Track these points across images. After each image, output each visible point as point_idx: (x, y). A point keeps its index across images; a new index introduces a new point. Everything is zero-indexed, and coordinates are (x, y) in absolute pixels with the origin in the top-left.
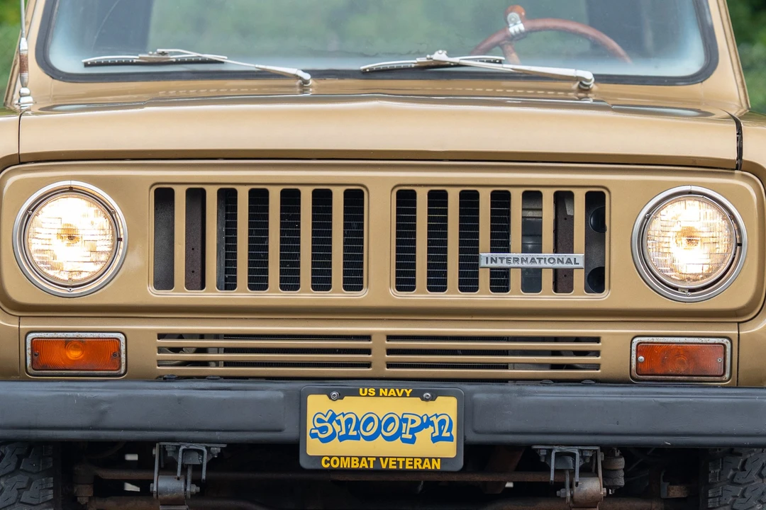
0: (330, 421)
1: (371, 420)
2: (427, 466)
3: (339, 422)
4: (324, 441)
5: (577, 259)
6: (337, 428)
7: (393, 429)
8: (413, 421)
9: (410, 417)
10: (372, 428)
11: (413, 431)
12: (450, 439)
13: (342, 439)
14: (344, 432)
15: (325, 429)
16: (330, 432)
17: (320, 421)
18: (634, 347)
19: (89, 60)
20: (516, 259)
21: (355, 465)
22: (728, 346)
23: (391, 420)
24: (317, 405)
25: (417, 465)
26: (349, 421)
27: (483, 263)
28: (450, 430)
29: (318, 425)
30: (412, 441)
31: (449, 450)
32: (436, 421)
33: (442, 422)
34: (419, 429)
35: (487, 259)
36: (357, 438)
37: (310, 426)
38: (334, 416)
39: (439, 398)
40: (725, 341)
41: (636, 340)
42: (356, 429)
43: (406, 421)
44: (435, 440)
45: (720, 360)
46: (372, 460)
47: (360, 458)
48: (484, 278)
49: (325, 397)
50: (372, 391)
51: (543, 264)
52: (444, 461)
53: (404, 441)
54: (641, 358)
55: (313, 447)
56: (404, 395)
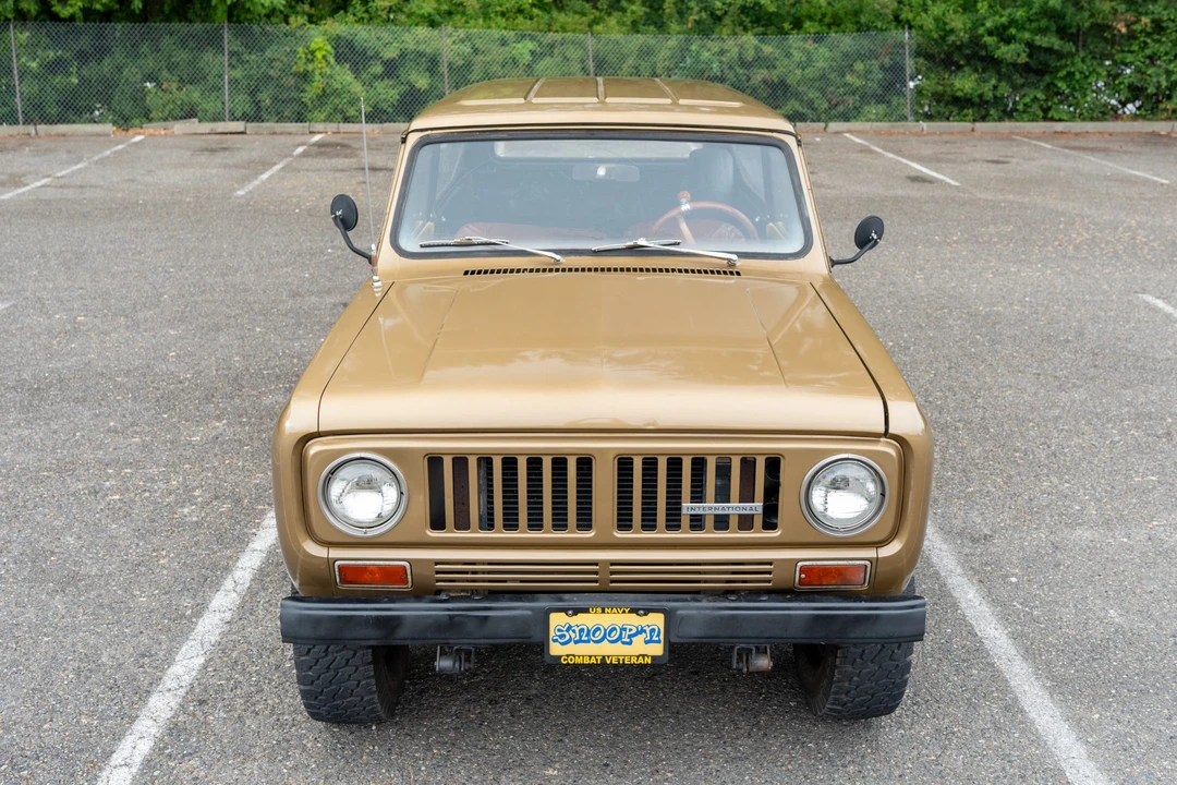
0: (567, 631)
1: (598, 629)
2: (641, 661)
3: (574, 631)
4: (562, 644)
5: (756, 507)
6: (573, 635)
7: (615, 635)
8: (630, 630)
9: (628, 627)
10: (599, 635)
11: (630, 637)
12: (659, 642)
13: (576, 642)
14: (578, 638)
15: (564, 636)
16: (568, 637)
17: (559, 630)
18: (798, 569)
19: (423, 243)
20: (710, 507)
21: (587, 661)
22: (869, 566)
23: (614, 629)
24: (557, 620)
25: (634, 660)
26: (582, 630)
27: (684, 511)
28: (658, 635)
29: (558, 634)
30: (630, 643)
31: (657, 650)
32: (648, 630)
33: (653, 630)
34: (635, 635)
35: (688, 508)
36: (588, 641)
37: (552, 634)
38: (570, 627)
39: (650, 614)
40: (868, 562)
41: (800, 564)
42: (587, 636)
43: (625, 629)
44: (646, 642)
45: (862, 575)
46: (599, 658)
47: (590, 657)
48: (685, 522)
49: (564, 614)
50: (599, 610)
51: (730, 512)
52: (654, 658)
53: (624, 643)
54: (803, 576)
55: (555, 649)
56: (624, 612)
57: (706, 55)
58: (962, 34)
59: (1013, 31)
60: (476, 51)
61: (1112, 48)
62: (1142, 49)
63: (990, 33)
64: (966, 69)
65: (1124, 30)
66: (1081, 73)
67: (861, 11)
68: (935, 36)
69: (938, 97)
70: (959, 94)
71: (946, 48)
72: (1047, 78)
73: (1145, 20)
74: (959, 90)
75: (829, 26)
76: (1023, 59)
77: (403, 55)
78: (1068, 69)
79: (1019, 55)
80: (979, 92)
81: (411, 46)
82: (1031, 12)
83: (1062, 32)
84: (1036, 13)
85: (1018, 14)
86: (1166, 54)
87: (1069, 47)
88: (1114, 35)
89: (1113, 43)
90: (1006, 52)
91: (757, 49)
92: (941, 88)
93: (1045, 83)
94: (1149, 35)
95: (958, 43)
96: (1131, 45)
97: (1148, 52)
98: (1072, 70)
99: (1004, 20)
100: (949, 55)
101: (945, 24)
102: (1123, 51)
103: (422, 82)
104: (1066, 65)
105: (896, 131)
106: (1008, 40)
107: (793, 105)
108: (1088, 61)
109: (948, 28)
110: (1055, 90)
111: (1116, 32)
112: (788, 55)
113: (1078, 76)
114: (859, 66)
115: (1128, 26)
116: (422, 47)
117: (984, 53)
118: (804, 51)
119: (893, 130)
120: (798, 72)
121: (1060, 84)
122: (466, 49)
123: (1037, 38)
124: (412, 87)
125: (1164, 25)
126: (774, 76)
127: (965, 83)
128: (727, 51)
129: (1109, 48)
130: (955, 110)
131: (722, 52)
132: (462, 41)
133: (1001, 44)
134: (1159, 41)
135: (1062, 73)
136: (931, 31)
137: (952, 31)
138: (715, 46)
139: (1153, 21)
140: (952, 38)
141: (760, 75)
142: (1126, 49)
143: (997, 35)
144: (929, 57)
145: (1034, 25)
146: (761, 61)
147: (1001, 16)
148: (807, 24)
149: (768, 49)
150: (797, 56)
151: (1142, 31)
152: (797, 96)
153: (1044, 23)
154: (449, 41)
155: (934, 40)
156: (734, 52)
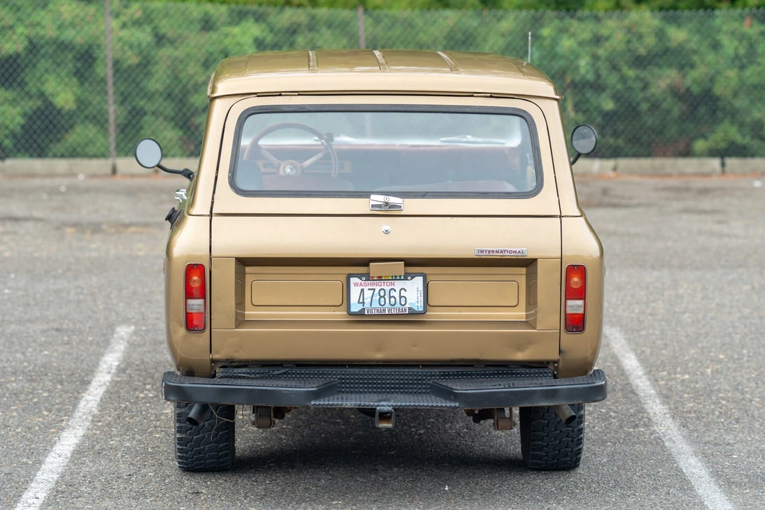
57: (567, 43)
60: (160, 39)
77: (33, 47)
81: (50, 31)
91: (660, 34)
103: (64, 96)
107: (727, 132)
112: (716, 46)
116: (69, 35)
118: (742, 37)
120: (732, 74)
122: (144, 36)
124: (49, 105)
126: (693, 78)
128: (607, 39)
131: (598, 40)
132: (137, 23)
138: (584, 30)
141: (664, 79)
146: (666, 55)
149: (677, 35)
150: (730, 45)
152: (733, 115)
154: (115, 24)
156: (618, 40)
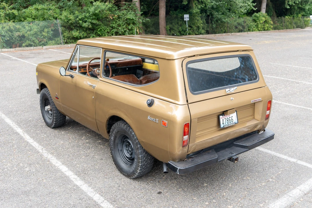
58: (73, 20)
59: (86, 19)
61: (109, 23)
62: (116, 23)
63: (80, 20)
64: (75, 30)
65: (112, 18)
66: (103, 29)
67: (44, 15)
68: (66, 21)
69: (69, 38)
70: (75, 36)
71: (69, 24)
72: (95, 31)
73: (116, 16)
74: (75, 35)
75: (34, 19)
76: (90, 26)
78: (100, 28)
79: (89, 26)
80: (80, 35)
82: (90, 14)
83: (98, 19)
84: (92, 15)
85: (87, 15)
86: (122, 24)
87: (100, 23)
88: (109, 20)
89: (109, 21)
90: (85, 25)
92: (69, 35)
93: (95, 32)
94: (117, 19)
95: (72, 23)
96: (113, 22)
97: (118, 23)
98: (101, 29)
99: (83, 16)
100: (70, 26)
101: (68, 17)
102: (111, 24)
104: (99, 28)
105: (62, 47)
106: (85, 22)
107: (28, 42)
108: (104, 26)
109: (69, 19)
110: (97, 34)
111: (109, 19)
113: (103, 30)
114: (46, 30)
115: (112, 17)
117: (79, 25)
118: (29, 26)
119: (61, 47)
121: (99, 33)
123: (93, 21)
125: (120, 17)
126: (21, 34)
127: (75, 33)
129: (108, 23)
130: (74, 41)
133: (83, 23)
134: (119, 21)
135: (99, 30)
136: (65, 20)
137: (70, 19)
139: (118, 16)
140: (70, 22)
141: (16, 34)
142: (112, 23)
143: (82, 20)
144: (64, 27)
145: (91, 18)
146: (18, 30)
147: (82, 15)
148: (28, 19)
149: (18, 26)
150: (27, 28)
151: (115, 19)
152: (28, 39)
153: (94, 17)
155: (66, 22)
156: (8, 28)
